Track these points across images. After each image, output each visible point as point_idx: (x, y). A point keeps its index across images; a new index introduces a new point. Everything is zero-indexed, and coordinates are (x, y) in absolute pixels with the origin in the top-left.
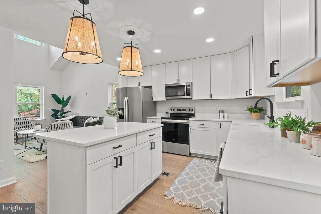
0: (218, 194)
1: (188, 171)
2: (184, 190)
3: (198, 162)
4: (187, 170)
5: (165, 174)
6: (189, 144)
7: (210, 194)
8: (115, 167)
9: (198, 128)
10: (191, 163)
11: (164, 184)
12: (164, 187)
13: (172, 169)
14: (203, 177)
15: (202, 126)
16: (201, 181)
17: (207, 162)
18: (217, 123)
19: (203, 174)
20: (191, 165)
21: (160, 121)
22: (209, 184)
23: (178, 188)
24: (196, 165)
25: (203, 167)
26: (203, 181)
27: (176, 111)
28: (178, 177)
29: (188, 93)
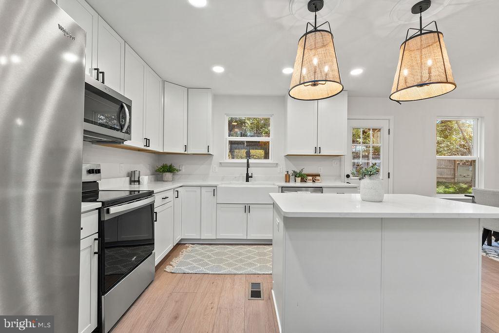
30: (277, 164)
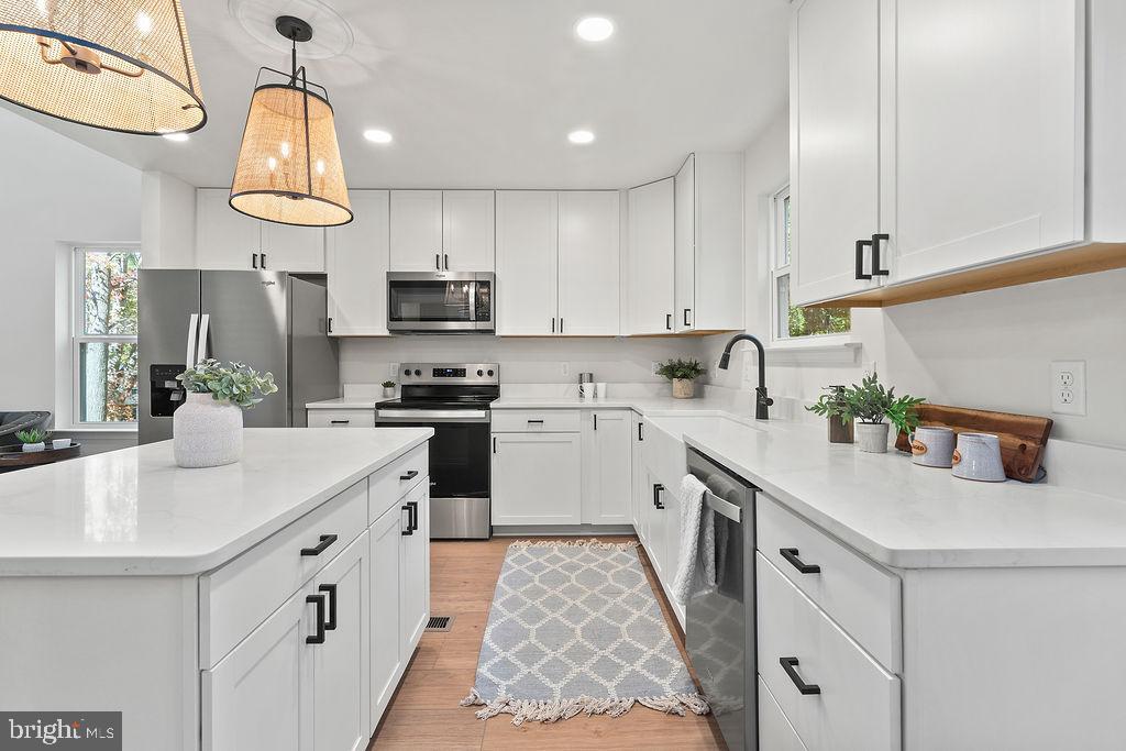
0: (639, 646)
1: (511, 592)
2: (530, 664)
3: (527, 555)
4: (507, 588)
5: (437, 622)
6: (488, 495)
7: (616, 652)
8: (310, 640)
9: (524, 437)
10: (508, 560)
11: (448, 662)
12: (452, 672)
13: (452, 596)
14: (571, 603)
15: (537, 427)
16: (568, 615)
17: (556, 547)
18: (585, 413)
19: (563, 592)
20: (511, 568)
21: (371, 417)
22: (597, 618)
23: (505, 662)
24: (528, 564)
25: (552, 567)
26: (574, 614)
27: (428, 378)
28: (486, 622)
29: (484, 312)
30: (858, 348)
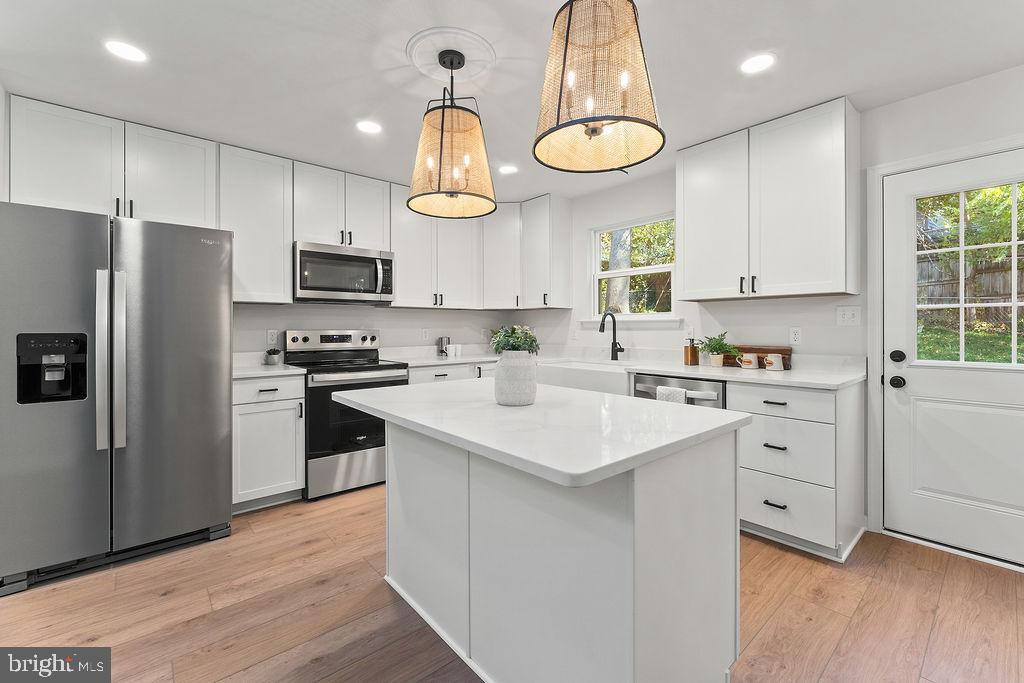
18: (472, 367)
21: (299, 383)
30: (682, 321)
